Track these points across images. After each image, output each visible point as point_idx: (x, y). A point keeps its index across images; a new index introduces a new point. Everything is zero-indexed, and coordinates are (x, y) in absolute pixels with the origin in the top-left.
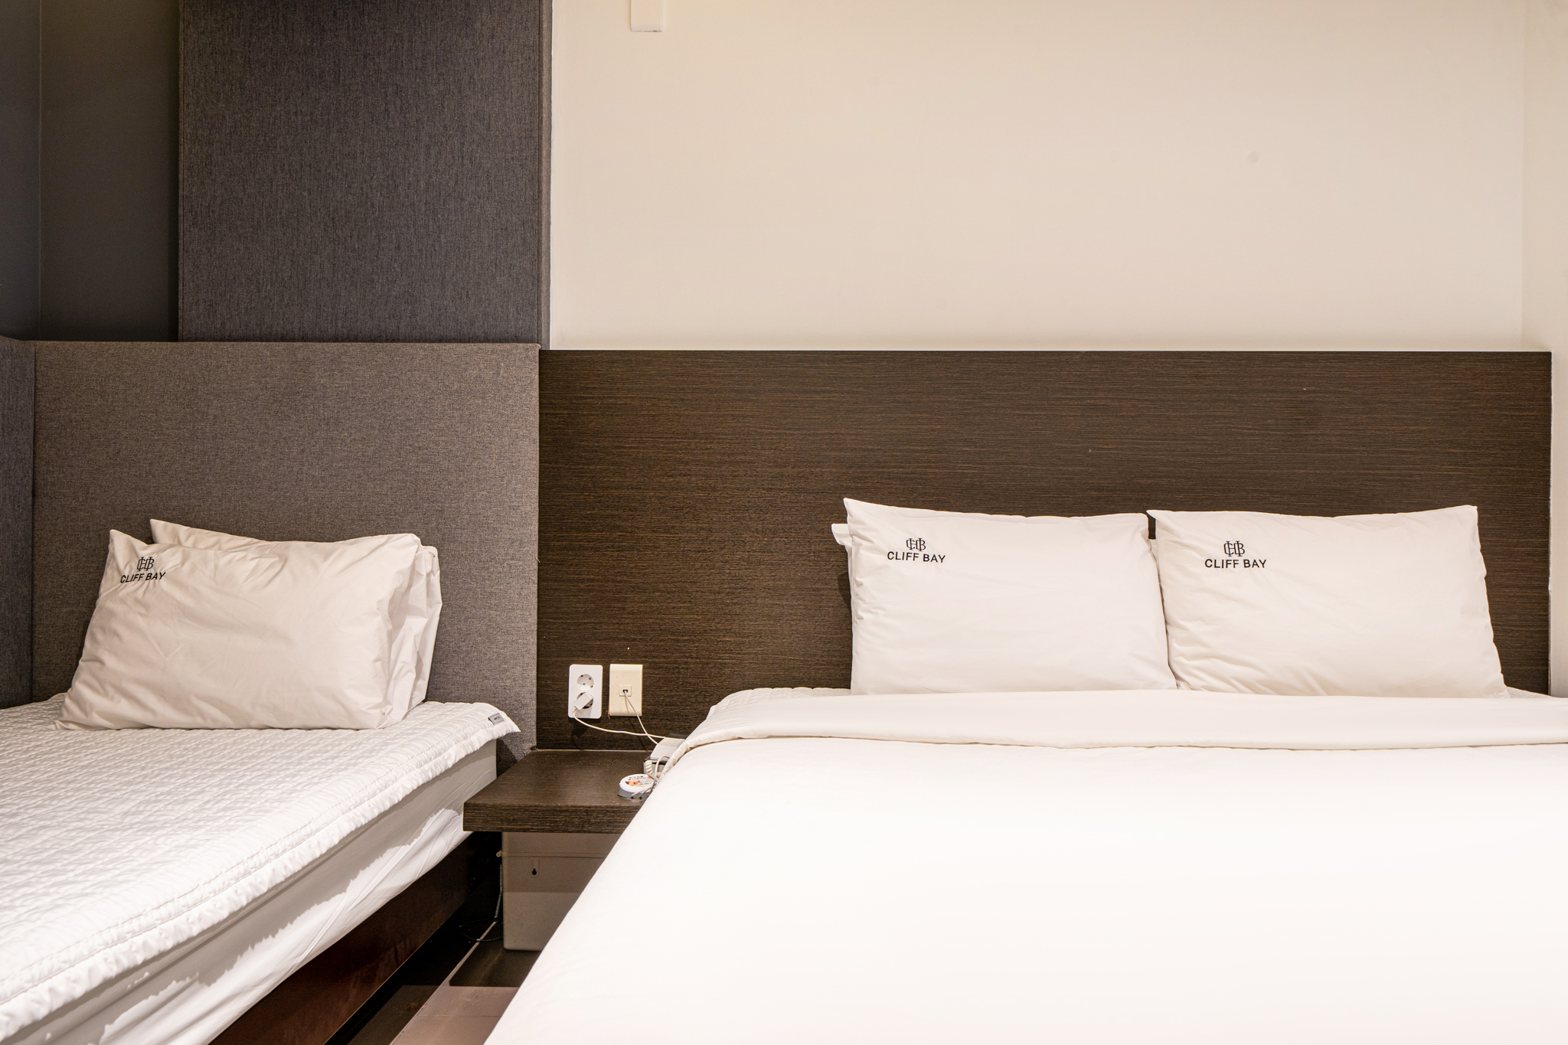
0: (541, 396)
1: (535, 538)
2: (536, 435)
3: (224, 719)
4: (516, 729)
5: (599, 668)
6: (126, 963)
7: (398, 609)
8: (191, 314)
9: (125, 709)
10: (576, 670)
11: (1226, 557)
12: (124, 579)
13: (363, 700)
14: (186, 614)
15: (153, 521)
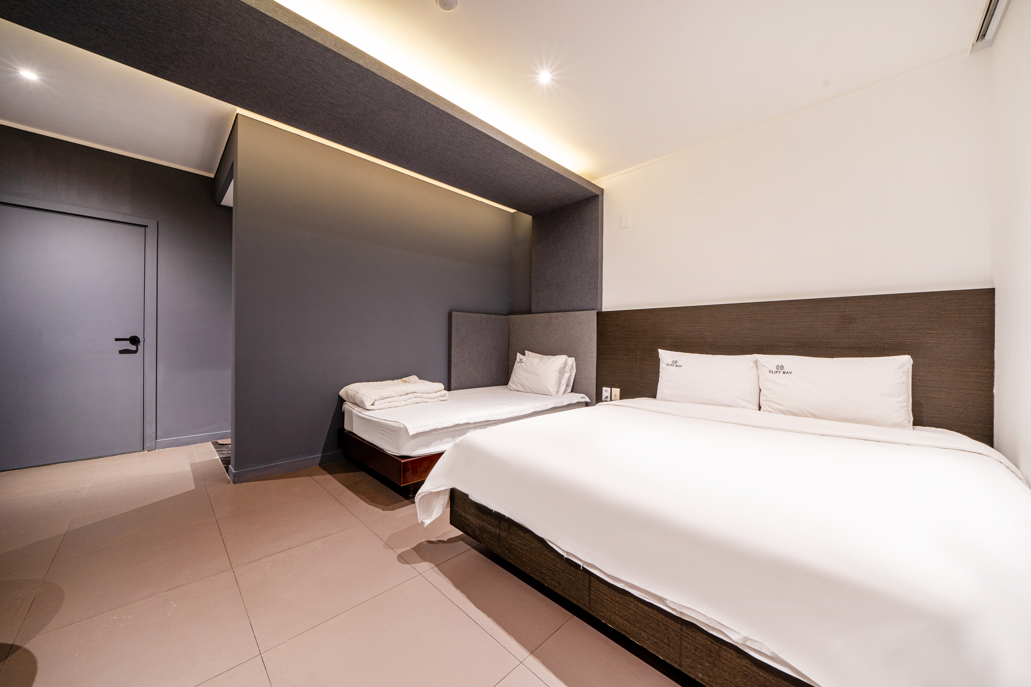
0: (597, 323)
1: (596, 356)
2: (596, 332)
3: (530, 391)
4: (589, 401)
5: (610, 389)
6: (489, 419)
7: (562, 371)
8: (534, 309)
9: (516, 387)
10: (604, 389)
11: (777, 370)
12: (518, 363)
13: (553, 390)
14: (525, 370)
15: (526, 351)
